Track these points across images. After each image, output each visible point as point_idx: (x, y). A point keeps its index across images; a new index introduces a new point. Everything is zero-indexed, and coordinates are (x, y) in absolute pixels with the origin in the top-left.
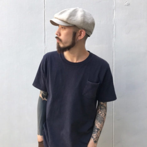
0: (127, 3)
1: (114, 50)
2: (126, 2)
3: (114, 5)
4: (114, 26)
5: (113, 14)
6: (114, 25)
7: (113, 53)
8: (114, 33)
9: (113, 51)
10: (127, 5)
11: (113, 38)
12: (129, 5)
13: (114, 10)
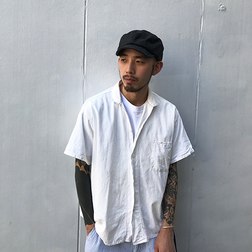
0: (222, 7)
3: (203, 9)
4: (201, 44)
5: (201, 24)
13: (202, 18)
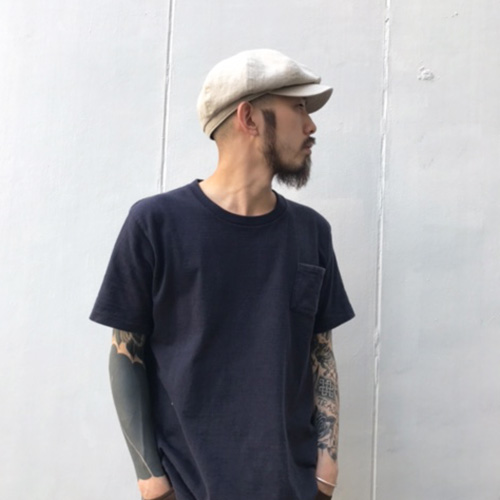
0: (424, 72)
1: (382, 218)
2: (423, 69)
3: (387, 77)
4: (384, 141)
5: (383, 103)
6: (382, 139)
7: (379, 227)
8: (384, 163)
9: (379, 221)
10: (426, 79)
11: (381, 177)
12: (430, 78)
13: (386, 93)
